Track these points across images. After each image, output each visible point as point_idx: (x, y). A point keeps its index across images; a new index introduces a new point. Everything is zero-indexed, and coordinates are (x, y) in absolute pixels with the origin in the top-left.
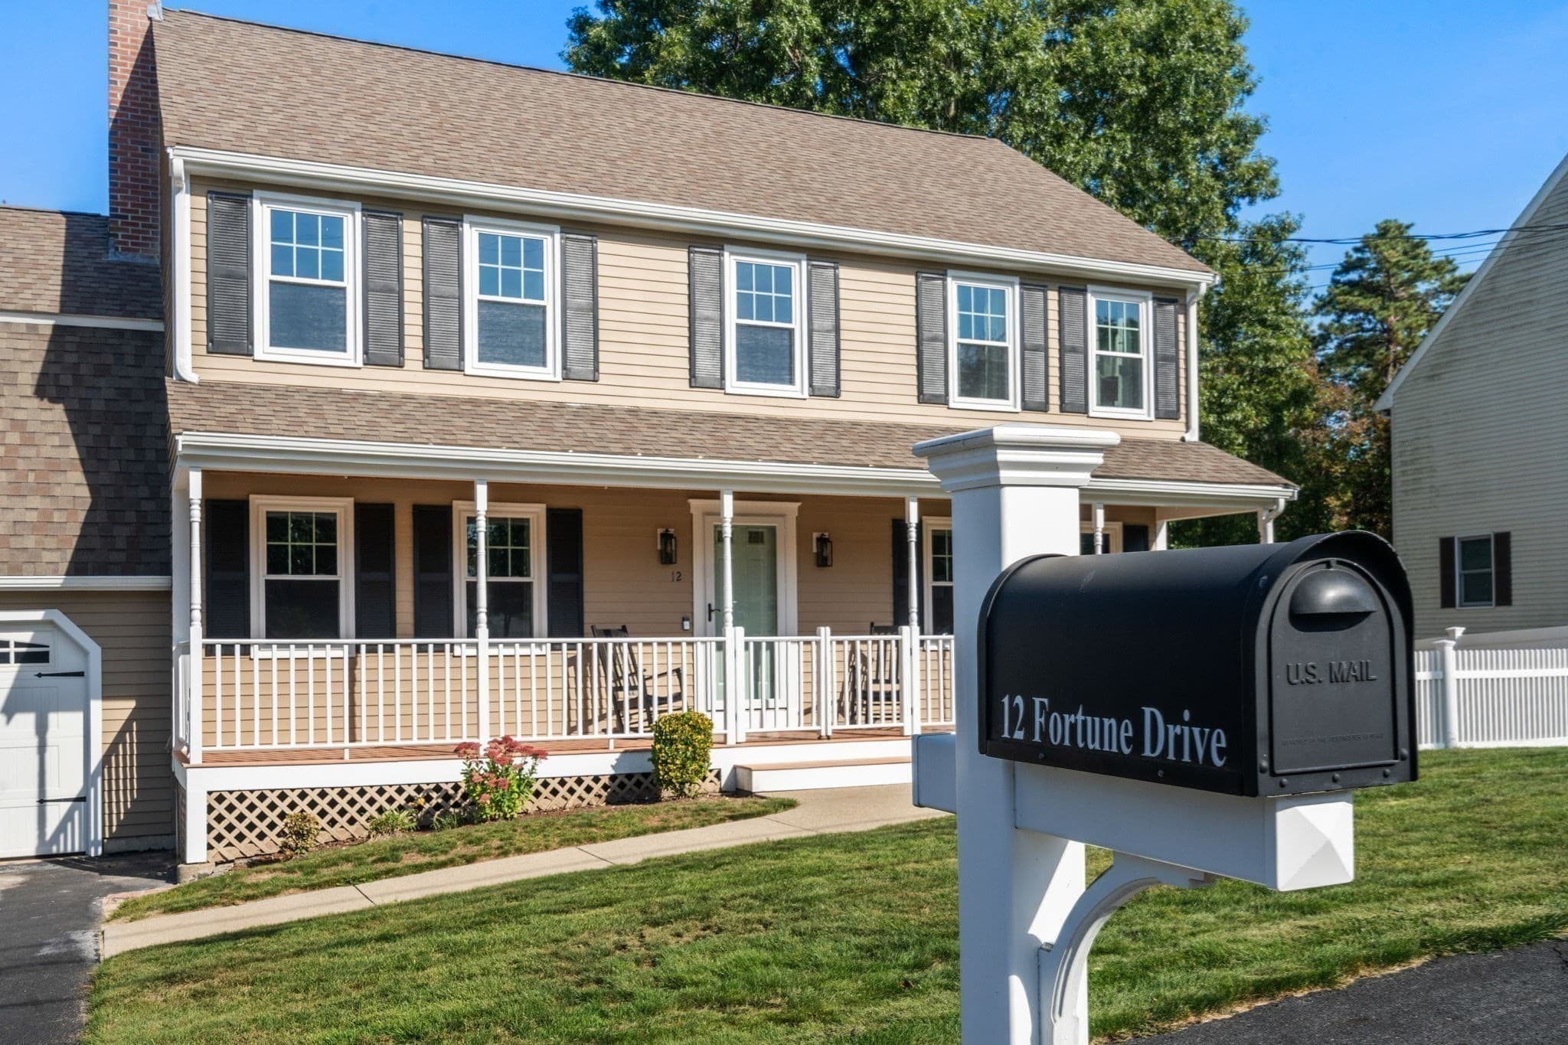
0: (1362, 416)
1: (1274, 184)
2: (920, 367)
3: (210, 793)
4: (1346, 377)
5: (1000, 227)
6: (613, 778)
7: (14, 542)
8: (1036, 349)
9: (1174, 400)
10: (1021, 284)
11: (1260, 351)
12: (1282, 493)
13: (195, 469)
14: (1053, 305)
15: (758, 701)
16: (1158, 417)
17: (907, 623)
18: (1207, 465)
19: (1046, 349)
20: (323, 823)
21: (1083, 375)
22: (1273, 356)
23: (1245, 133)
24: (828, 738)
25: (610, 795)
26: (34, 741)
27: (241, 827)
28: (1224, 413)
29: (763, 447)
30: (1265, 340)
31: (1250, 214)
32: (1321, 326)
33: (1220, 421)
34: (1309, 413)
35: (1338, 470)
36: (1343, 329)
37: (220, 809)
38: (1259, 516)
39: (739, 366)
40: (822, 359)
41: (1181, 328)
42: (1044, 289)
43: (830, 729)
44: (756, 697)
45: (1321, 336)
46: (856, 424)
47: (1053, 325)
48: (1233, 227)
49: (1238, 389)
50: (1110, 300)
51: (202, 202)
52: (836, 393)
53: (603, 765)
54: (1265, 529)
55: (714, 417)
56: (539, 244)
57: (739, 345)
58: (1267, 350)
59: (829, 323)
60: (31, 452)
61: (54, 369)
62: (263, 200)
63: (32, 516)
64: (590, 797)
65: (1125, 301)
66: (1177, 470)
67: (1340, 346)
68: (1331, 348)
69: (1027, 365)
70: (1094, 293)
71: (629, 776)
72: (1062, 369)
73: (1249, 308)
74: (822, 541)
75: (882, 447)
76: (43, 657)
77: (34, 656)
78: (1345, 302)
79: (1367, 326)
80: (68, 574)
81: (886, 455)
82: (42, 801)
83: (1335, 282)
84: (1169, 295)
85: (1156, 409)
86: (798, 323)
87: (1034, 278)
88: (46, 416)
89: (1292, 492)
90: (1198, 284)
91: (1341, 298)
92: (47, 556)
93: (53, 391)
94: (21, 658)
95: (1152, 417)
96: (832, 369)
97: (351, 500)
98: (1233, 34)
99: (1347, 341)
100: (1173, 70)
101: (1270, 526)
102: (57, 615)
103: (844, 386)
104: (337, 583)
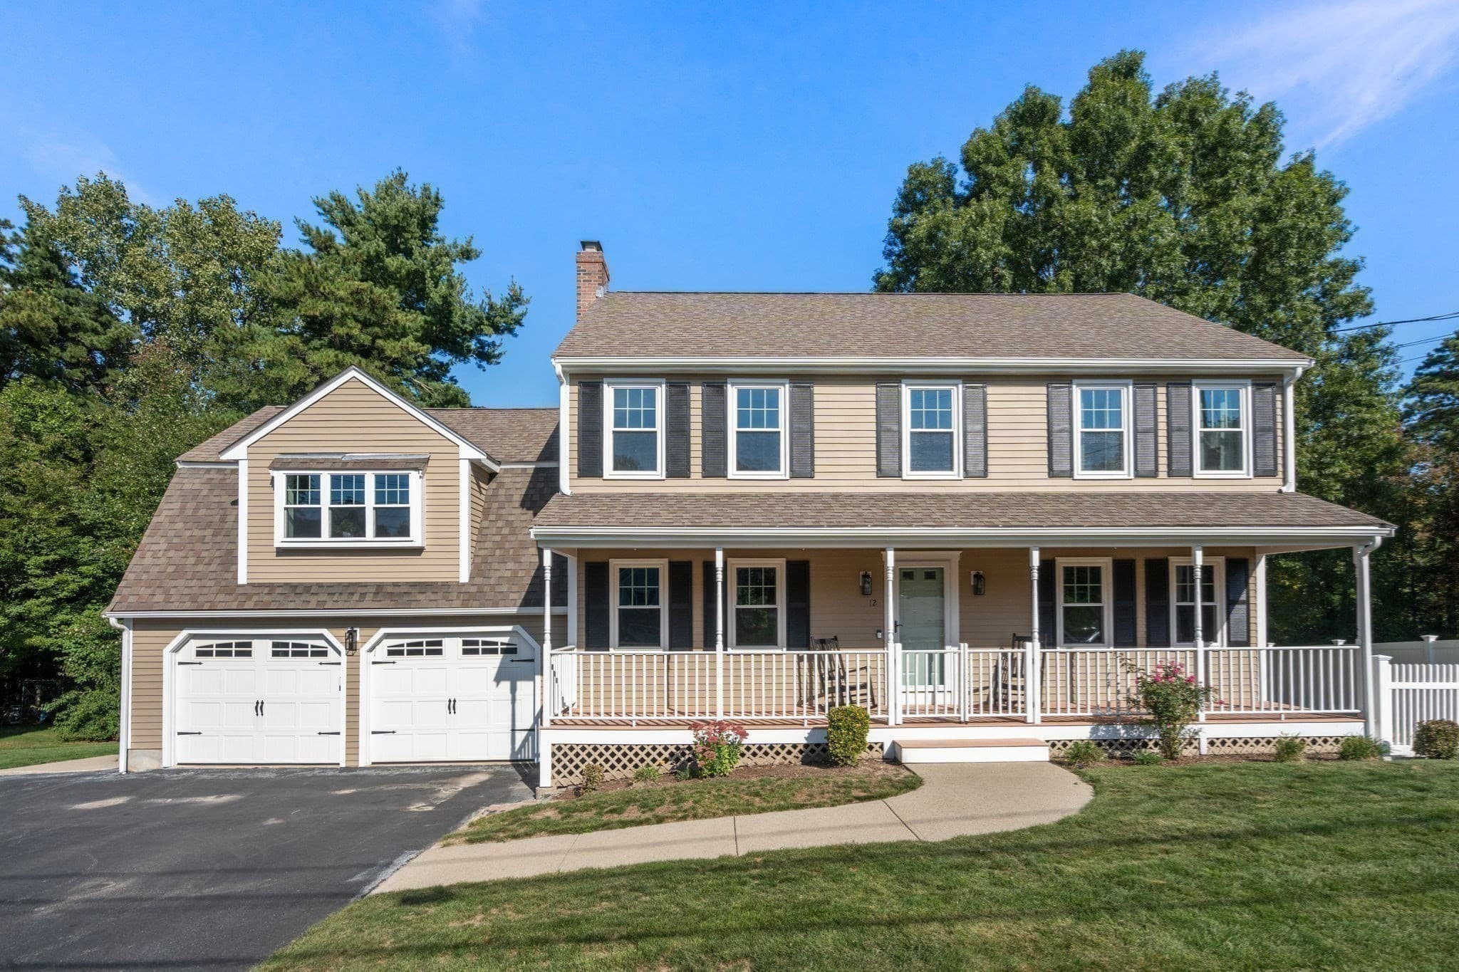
0: (1442, 464)
1: (1369, 305)
2: (1050, 451)
3: (554, 745)
4: (1428, 438)
5: (1119, 345)
6: (806, 746)
7: (498, 589)
8: (1146, 432)
9: (1272, 462)
10: (1134, 384)
11: (1355, 424)
12: (1379, 532)
13: (547, 548)
14: (1162, 398)
15: (932, 686)
16: (1256, 476)
17: (1030, 639)
18: (1303, 511)
19: (1156, 430)
20: (607, 766)
21: (1188, 448)
22: (1367, 426)
23: (1346, 271)
24: (966, 723)
25: (804, 757)
26: (510, 697)
27: (571, 767)
28: (1323, 469)
29: (919, 516)
30: (1360, 415)
31: (1346, 329)
32: (1406, 405)
33: (1321, 475)
34: (1398, 463)
35: (1421, 502)
36: (1425, 406)
37: (559, 755)
38: (1354, 550)
39: (912, 460)
40: (973, 452)
41: (1279, 405)
42: (1155, 386)
43: (968, 716)
44: (930, 683)
45: (1406, 412)
46: (998, 495)
47: (1162, 413)
48: (1331, 338)
49: (1336, 451)
50: (1212, 389)
51: (576, 389)
52: (985, 474)
53: (799, 737)
54: (1361, 562)
55: (892, 496)
56: (776, 392)
57: (912, 447)
58: (1363, 421)
59: (979, 427)
60: (513, 538)
61: (532, 492)
62: (609, 384)
63: (508, 574)
64: (790, 757)
65: (1226, 389)
66: (1272, 516)
67: (1422, 418)
68: (1415, 419)
69: (1139, 444)
70: (1197, 385)
71: (818, 745)
72: (1169, 444)
73: (1345, 393)
74: (978, 577)
75: (1013, 512)
76: (514, 651)
77: (509, 650)
78: (1427, 387)
79: (1446, 402)
80: (521, 606)
81: (1013, 518)
82: (513, 730)
83: (1416, 374)
84: (1267, 381)
85: (1255, 469)
86: (956, 428)
87: (1144, 379)
88: (523, 518)
89: (1390, 530)
90: (1294, 369)
91: (1424, 385)
92: (512, 596)
93: (528, 504)
94: (504, 651)
95: (1251, 476)
96: (982, 458)
97: (667, 560)
98: (1334, 199)
99: (1428, 414)
100: (1280, 231)
101: (1366, 561)
102: (519, 628)
103: (990, 469)
104: (659, 610)
